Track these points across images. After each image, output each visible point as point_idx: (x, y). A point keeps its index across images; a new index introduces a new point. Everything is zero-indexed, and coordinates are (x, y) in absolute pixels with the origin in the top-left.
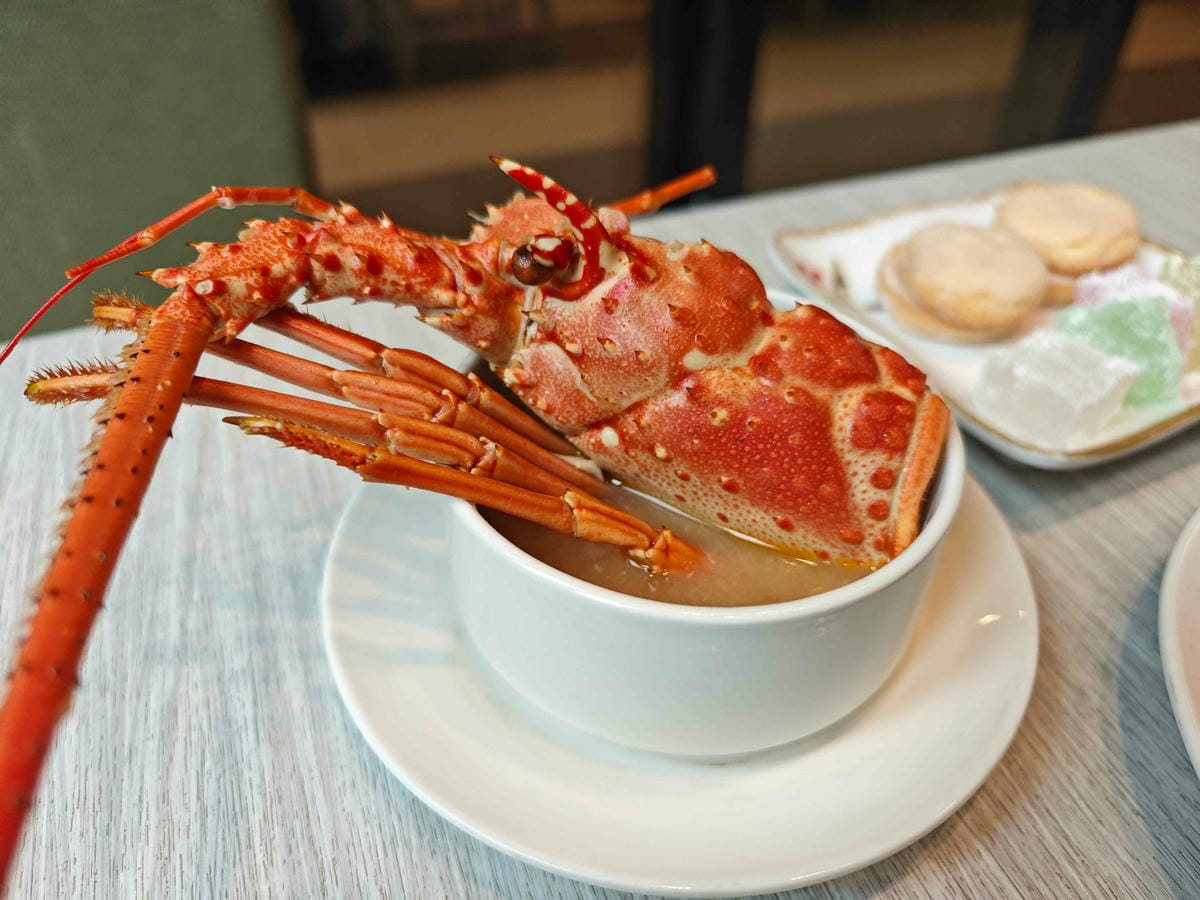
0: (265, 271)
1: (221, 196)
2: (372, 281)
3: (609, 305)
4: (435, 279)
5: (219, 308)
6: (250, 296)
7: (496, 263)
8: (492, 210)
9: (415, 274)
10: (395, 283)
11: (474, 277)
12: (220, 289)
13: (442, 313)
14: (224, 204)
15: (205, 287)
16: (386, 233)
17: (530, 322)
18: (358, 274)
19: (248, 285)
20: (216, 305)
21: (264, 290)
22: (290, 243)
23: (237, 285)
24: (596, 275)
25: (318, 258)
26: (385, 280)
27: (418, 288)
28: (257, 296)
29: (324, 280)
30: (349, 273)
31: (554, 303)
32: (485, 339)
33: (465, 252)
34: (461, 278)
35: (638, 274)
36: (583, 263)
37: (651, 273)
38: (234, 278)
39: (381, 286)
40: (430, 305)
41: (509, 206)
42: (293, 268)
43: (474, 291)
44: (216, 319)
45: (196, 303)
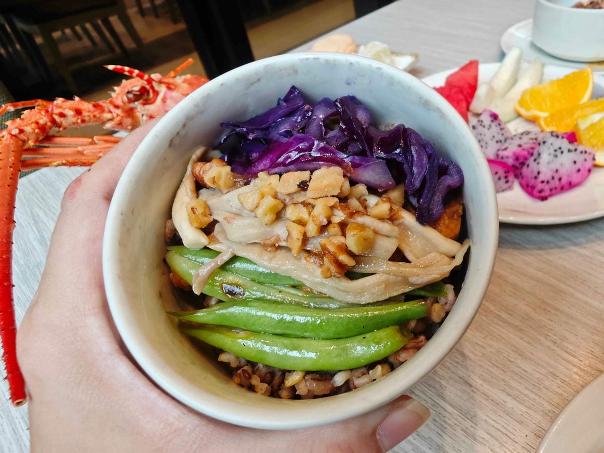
0: (37, 123)
1: (7, 107)
2: (80, 117)
3: (164, 100)
4: (103, 111)
5: (24, 137)
6: (34, 131)
7: (123, 102)
8: (116, 88)
9: (95, 111)
10: (89, 116)
11: (117, 107)
12: (21, 131)
13: (110, 122)
14: (10, 109)
15: (15, 132)
16: (78, 102)
17: (143, 115)
18: (74, 116)
19: (32, 128)
20: (22, 136)
21: (39, 128)
22: (43, 113)
23: (28, 129)
24: (156, 93)
25: (56, 114)
26: (85, 116)
27: (98, 116)
28: (37, 131)
29: (62, 123)
30: (70, 117)
31: (147, 107)
32: (129, 125)
33: (111, 102)
34: (112, 109)
35: (169, 88)
36: (151, 91)
37: (173, 87)
38: (26, 127)
39: (84, 118)
40: (105, 120)
41: (122, 85)
42: (48, 120)
43: (119, 111)
44: (24, 142)
45: (14, 138)
